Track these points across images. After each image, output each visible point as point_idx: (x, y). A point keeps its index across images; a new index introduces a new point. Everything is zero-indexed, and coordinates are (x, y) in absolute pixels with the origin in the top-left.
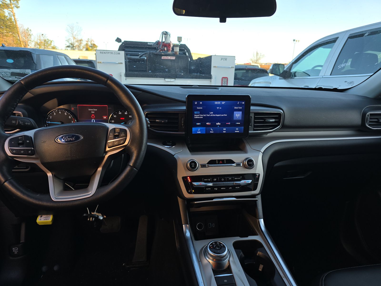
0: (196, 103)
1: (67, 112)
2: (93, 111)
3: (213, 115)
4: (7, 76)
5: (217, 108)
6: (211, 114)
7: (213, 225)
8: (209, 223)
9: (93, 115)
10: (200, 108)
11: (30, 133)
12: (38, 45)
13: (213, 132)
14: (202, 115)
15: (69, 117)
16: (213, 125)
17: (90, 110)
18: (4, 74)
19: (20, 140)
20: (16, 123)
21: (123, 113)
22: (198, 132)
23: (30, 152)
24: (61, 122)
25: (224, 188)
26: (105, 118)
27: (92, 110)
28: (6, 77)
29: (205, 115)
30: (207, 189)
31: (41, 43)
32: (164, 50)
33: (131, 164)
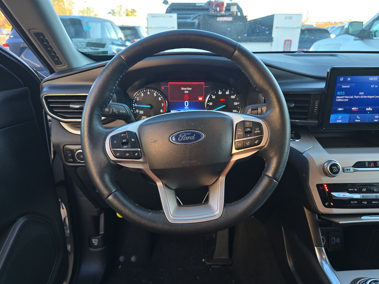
0: (342, 79)
1: (157, 92)
2: (187, 90)
3: (364, 97)
4: (82, 47)
5: (372, 86)
6: (360, 95)
7: (338, 240)
8: (332, 238)
9: (187, 96)
10: (346, 87)
11: (133, 127)
12: (82, 12)
13: (359, 121)
14: (348, 97)
15: (159, 99)
16: (362, 111)
17: (183, 89)
18: (79, 45)
19: (124, 138)
20: (109, 111)
21: (224, 93)
22: (338, 121)
23: (136, 154)
25: (377, 202)
26: (201, 99)
28: (81, 49)
29: (352, 97)
30: (352, 202)
31: (84, 10)
32: (217, 11)
33: (270, 173)
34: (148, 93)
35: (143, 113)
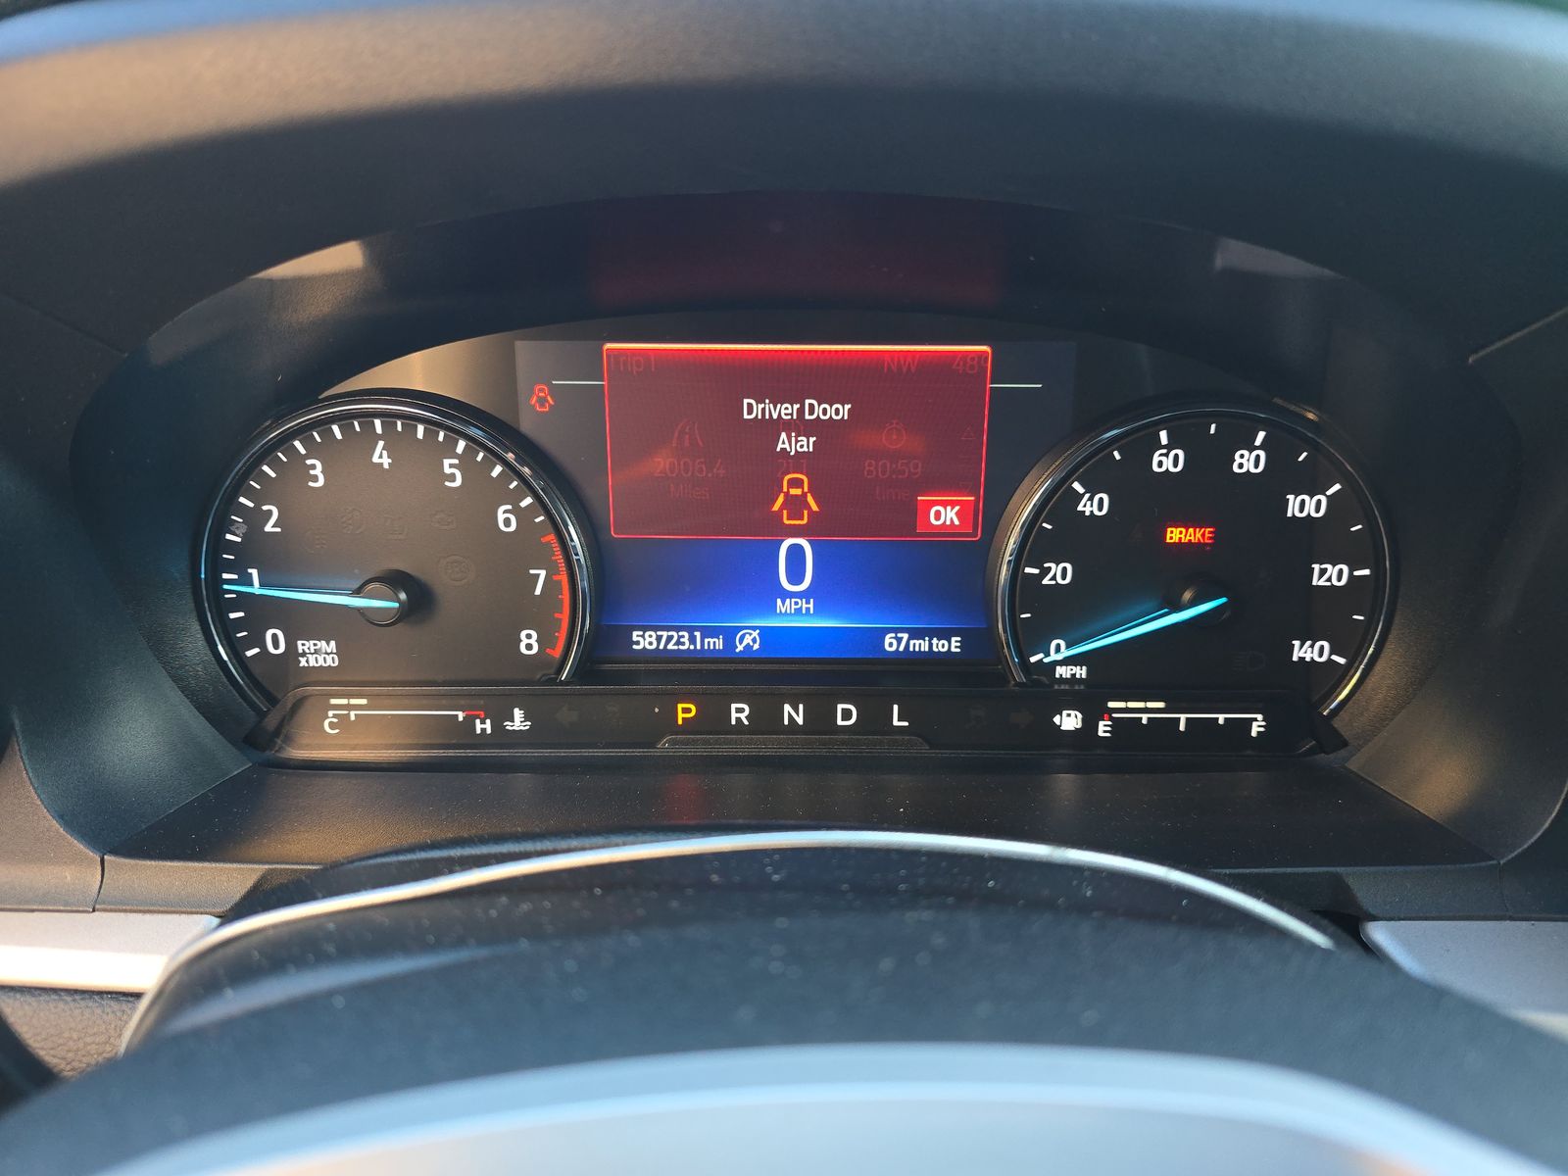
1: (475, 444)
2: (800, 426)
9: (797, 483)
15: (501, 517)
17: (757, 409)
21: (1210, 459)
24: (395, 580)
26: (950, 515)
27: (786, 411)
34: (381, 457)
35: (332, 661)
